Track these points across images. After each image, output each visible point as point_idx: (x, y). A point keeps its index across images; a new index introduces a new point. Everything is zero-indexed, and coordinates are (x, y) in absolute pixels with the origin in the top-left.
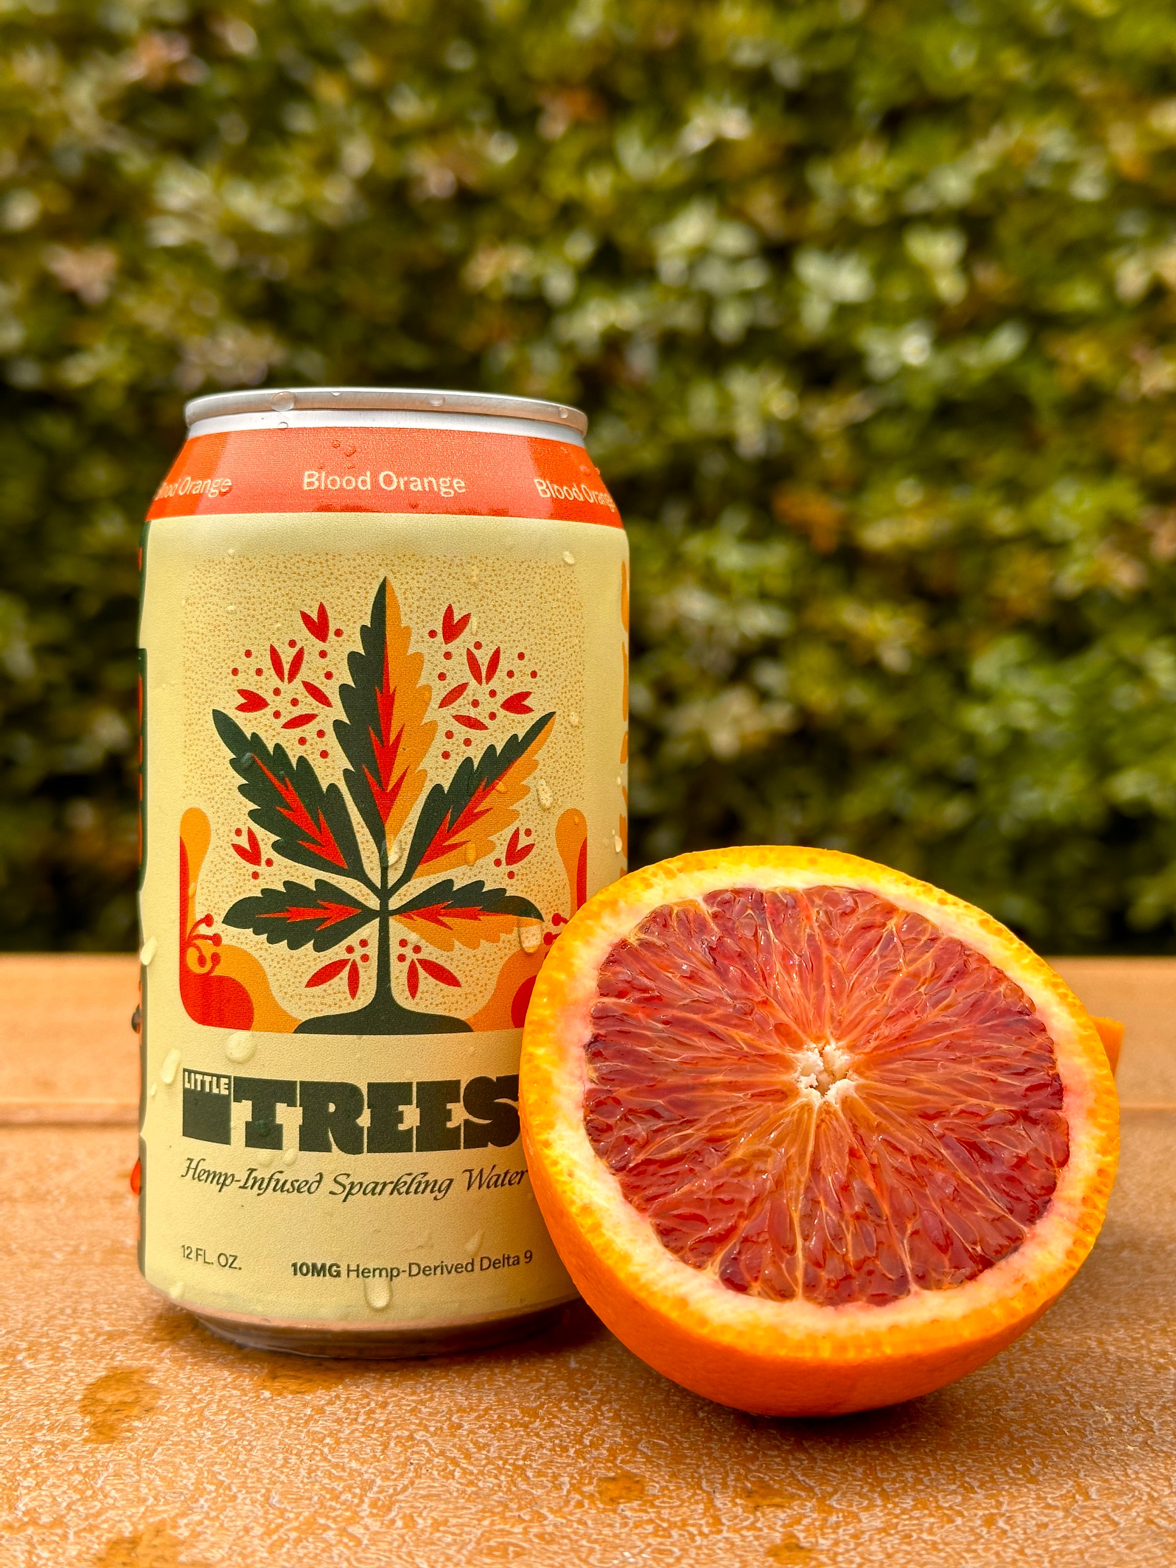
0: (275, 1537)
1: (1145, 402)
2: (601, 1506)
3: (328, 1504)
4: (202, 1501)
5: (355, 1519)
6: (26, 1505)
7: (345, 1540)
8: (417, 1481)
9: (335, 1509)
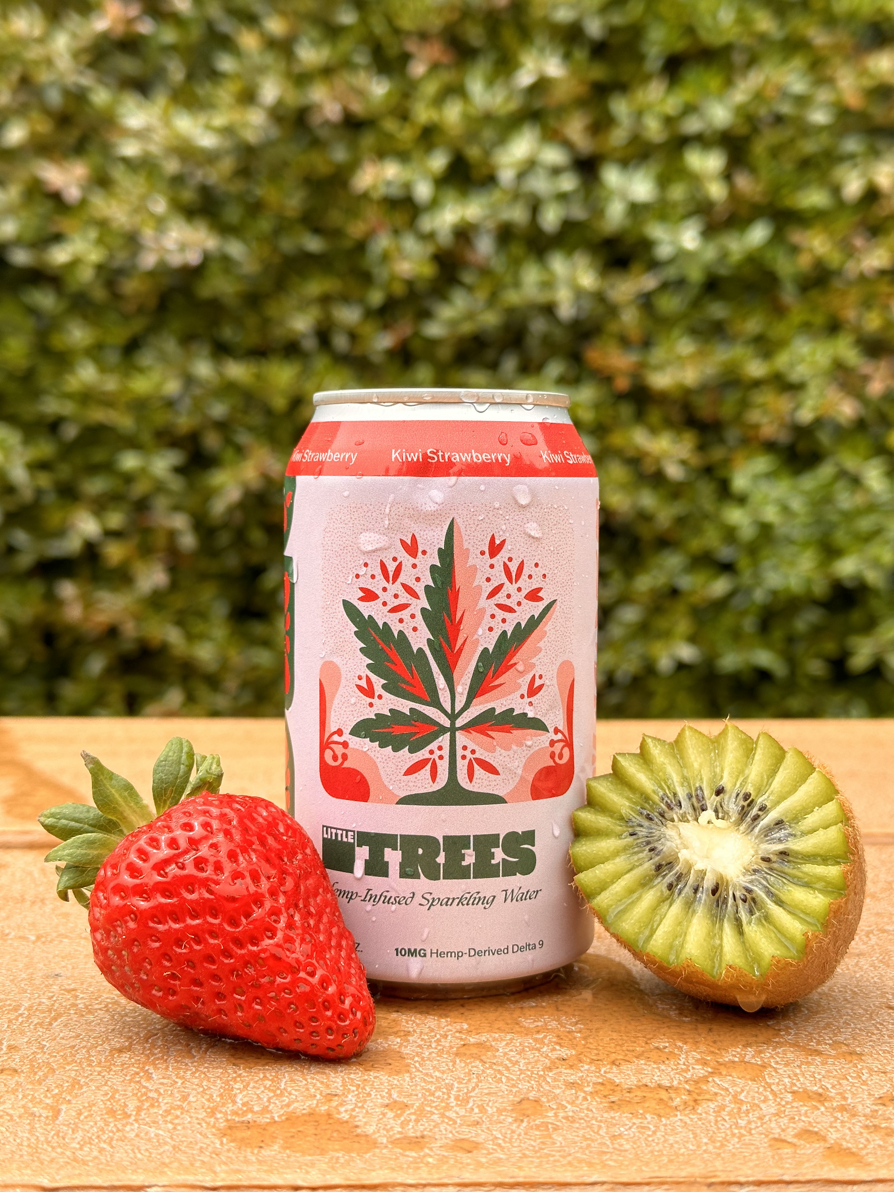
0: (402, 1119)
1: (862, 278)
2: (599, 1100)
3: (429, 1098)
4: (350, 1096)
5: (448, 1107)
6: (241, 1099)
7: (446, 1120)
8: (480, 1084)
9: (434, 1102)
